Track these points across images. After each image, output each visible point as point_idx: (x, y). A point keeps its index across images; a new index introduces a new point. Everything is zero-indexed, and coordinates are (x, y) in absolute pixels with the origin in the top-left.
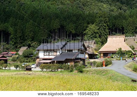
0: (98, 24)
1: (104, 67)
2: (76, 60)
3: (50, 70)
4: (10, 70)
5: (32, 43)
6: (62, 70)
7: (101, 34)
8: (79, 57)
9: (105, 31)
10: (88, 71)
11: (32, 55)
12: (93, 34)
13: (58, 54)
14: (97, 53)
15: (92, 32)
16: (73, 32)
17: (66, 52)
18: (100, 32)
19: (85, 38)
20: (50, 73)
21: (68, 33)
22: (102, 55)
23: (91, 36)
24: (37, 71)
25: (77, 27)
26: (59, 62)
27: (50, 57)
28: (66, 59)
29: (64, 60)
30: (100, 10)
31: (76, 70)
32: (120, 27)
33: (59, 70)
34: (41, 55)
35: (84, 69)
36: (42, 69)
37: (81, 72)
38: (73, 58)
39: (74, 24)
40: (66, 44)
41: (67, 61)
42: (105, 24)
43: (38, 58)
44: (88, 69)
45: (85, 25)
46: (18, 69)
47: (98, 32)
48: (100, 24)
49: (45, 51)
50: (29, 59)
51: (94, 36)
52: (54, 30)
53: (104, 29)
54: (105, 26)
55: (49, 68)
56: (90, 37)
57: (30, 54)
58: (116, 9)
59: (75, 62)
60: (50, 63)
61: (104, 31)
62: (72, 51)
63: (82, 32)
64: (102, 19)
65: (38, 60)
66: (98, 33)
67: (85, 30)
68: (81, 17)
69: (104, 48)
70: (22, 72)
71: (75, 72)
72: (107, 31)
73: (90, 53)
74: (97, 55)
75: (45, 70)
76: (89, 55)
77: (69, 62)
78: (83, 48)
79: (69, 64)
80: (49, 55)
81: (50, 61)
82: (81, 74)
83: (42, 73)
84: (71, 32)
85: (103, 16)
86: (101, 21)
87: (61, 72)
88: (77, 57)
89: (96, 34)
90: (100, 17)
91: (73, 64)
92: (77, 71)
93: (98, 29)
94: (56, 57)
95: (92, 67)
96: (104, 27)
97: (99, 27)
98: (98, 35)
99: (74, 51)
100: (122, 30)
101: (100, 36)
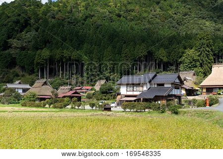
0: (199, 48)
1: (208, 107)
2: (169, 97)
3: (135, 110)
4: (84, 109)
5: (111, 75)
6: (151, 110)
7: (203, 62)
8: (173, 94)
9: (208, 58)
10: (185, 112)
11: (112, 90)
12: (191, 62)
13: (145, 88)
14: (197, 89)
15: (190, 60)
16: (165, 59)
17: (156, 86)
19: (181, 67)
20: (135, 114)
21: (157, 62)
22: (205, 90)
23: (189, 64)
24: (118, 112)
25: (170, 53)
26: (146, 100)
27: (135, 93)
28: (156, 96)
29: (152, 97)
30: (202, 29)
31: (169, 110)
33: (147, 110)
34: (123, 90)
35: (180, 110)
36: (125, 108)
37: (176, 113)
38: (165, 94)
39: (166, 50)
40: (155, 76)
41: (157, 98)
42: (207, 49)
43: (119, 94)
44: (185, 110)
45: (181, 50)
46: (94, 108)
47: (198, 60)
48: (202, 49)
49: (127, 85)
50: (108, 96)
51: (193, 65)
52: (140, 58)
53: (207, 56)
54: (208, 51)
55: (133, 107)
56: (187, 66)
57: (109, 90)
59: (168, 101)
60: (135, 101)
61: (206, 58)
62: (163, 85)
63: (177, 60)
64: (204, 41)
65: (119, 97)
67: (181, 57)
68: (174, 40)
69: (208, 82)
70: (99, 113)
71: (168, 113)
72: (212, 58)
73: (188, 88)
74: (197, 90)
75: (128, 110)
76: (186, 90)
77: (160, 100)
78: (177, 81)
79: (159, 102)
80: (133, 91)
81: (135, 98)
82: (176, 116)
83: (124, 114)
84: (162, 60)
85: (205, 37)
86: (203, 44)
88: (171, 93)
89: (195, 62)
90: (201, 39)
91: (164, 102)
92: (170, 112)
93: (199, 56)
94: (143, 93)
95: (190, 107)
96: (207, 53)
97: (200, 53)
98: (198, 64)
99: (166, 86)
101: (201, 65)
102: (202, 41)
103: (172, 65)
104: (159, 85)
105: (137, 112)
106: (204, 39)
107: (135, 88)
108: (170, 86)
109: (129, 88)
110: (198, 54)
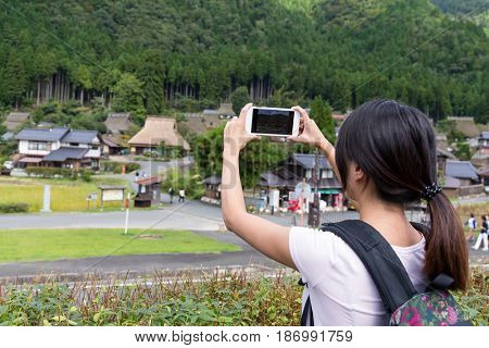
0: (143, 76)
1: (123, 174)
2: (85, 162)
3: (42, 175)
6: (61, 176)
7: (148, 97)
8: (89, 156)
9: (155, 92)
10: (97, 180)
12: (129, 97)
13: (54, 147)
14: (125, 146)
15: (127, 92)
16: (88, 85)
17: (68, 145)
18: (146, 94)
20: (36, 181)
21: (74, 87)
24: (21, 177)
25: (97, 74)
26: (57, 164)
27: (40, 152)
28: (69, 159)
29: (63, 159)
30: (154, 37)
31: (81, 178)
32: (192, 82)
33: (56, 176)
35: (93, 177)
36: (29, 173)
37: (88, 180)
38: (79, 157)
39: (91, 68)
40: (69, 131)
41: (69, 161)
42: (156, 77)
43: (17, 152)
44: (98, 177)
45: (116, 71)
48: (147, 77)
49: (30, 141)
52: (42, 77)
53: (155, 88)
54: (157, 82)
55: (40, 172)
58: (189, 39)
59: (82, 165)
60: (40, 164)
61: (153, 92)
62: (77, 144)
63: (107, 88)
65: (16, 157)
66: (140, 94)
67: (114, 83)
68: (106, 52)
69: (136, 139)
72: (161, 91)
73: (112, 145)
75: (32, 175)
76: (110, 148)
77: (72, 163)
79: (71, 166)
80: (38, 149)
82: (86, 185)
83: (29, 180)
84: (82, 85)
87: (59, 179)
88: (87, 155)
89: (136, 96)
91: (77, 166)
92: (82, 180)
93: (142, 87)
94: (52, 152)
95: (106, 173)
96: (155, 84)
97: (143, 83)
99: (81, 146)
100: (195, 90)
101: (145, 101)
103: (99, 94)
104: (72, 144)
105: (44, 178)
106: (152, 61)
107: (40, 146)
108: (86, 146)
109: (32, 145)
110: (140, 84)
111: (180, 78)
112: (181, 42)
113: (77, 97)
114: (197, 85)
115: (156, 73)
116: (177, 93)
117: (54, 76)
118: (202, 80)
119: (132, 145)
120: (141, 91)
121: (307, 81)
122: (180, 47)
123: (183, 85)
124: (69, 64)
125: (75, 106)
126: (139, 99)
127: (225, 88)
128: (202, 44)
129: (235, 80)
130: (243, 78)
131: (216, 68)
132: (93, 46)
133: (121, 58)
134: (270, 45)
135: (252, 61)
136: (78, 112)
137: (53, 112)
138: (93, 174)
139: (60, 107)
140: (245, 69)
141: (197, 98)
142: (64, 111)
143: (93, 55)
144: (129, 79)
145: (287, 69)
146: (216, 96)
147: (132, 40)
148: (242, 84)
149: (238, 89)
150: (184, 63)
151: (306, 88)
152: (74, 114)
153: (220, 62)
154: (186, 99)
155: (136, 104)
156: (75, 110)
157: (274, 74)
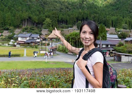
4: (6, 46)
10: (39, 48)
12: (48, 25)
15: (47, 23)
17: (31, 38)
18: (53, 24)
24: (19, 47)
26: (28, 43)
28: (31, 42)
30: (55, 8)
32: (65, 20)
33: (28, 47)
34: (20, 39)
35: (38, 47)
37: (37, 48)
38: (34, 41)
39: (38, 17)
41: (32, 42)
43: (18, 40)
45: (44, 17)
46: (10, 45)
49: (21, 37)
53: (55, 22)
54: (56, 20)
57: (12, 37)
59: (35, 44)
60: (24, 43)
62: (34, 38)
63: (42, 22)
65: (17, 41)
66: (51, 24)
67: (44, 21)
68: (42, 12)
72: (57, 23)
75: (22, 46)
76: (43, 39)
79: (32, 44)
80: (23, 39)
83: (21, 48)
84: (35, 22)
86: (54, 17)
87: (29, 47)
88: (36, 41)
93: (51, 22)
94: (27, 40)
97: (52, 21)
99: (35, 38)
100: (66, 22)
101: (52, 26)
102: (53, 15)
103: (40, 24)
105: (25, 47)
106: (54, 14)
107: (24, 38)
108: (36, 38)
109: (22, 38)
110: (51, 21)
111: (62, 19)
112: (62, 9)
113: (34, 25)
114: (67, 21)
115: (55, 18)
116: (61, 23)
117: (28, 19)
118: (68, 19)
119: (49, 38)
120: (51, 23)
121: (98, 19)
122: (62, 10)
123: (63, 21)
124: (31, 16)
125: (33, 28)
126: (51, 25)
127: (75, 22)
128: (68, 9)
129: (78, 19)
130: (80, 19)
131: (72, 16)
132: (38, 11)
133: (46, 14)
134: (88, 9)
135: (82, 14)
136: (34, 29)
137: (27, 29)
138: (38, 46)
139: (29, 28)
140: (81, 16)
141: (67, 24)
142: (30, 29)
143: (38, 13)
144: (48, 20)
145: (92, 16)
146: (72, 24)
147: (49, 9)
148: (80, 20)
149: (78, 22)
150: (63, 15)
151: (98, 21)
152: (33, 30)
153: (73, 14)
154: (64, 25)
155: (50, 26)
156: (33, 29)
157: (89, 17)
